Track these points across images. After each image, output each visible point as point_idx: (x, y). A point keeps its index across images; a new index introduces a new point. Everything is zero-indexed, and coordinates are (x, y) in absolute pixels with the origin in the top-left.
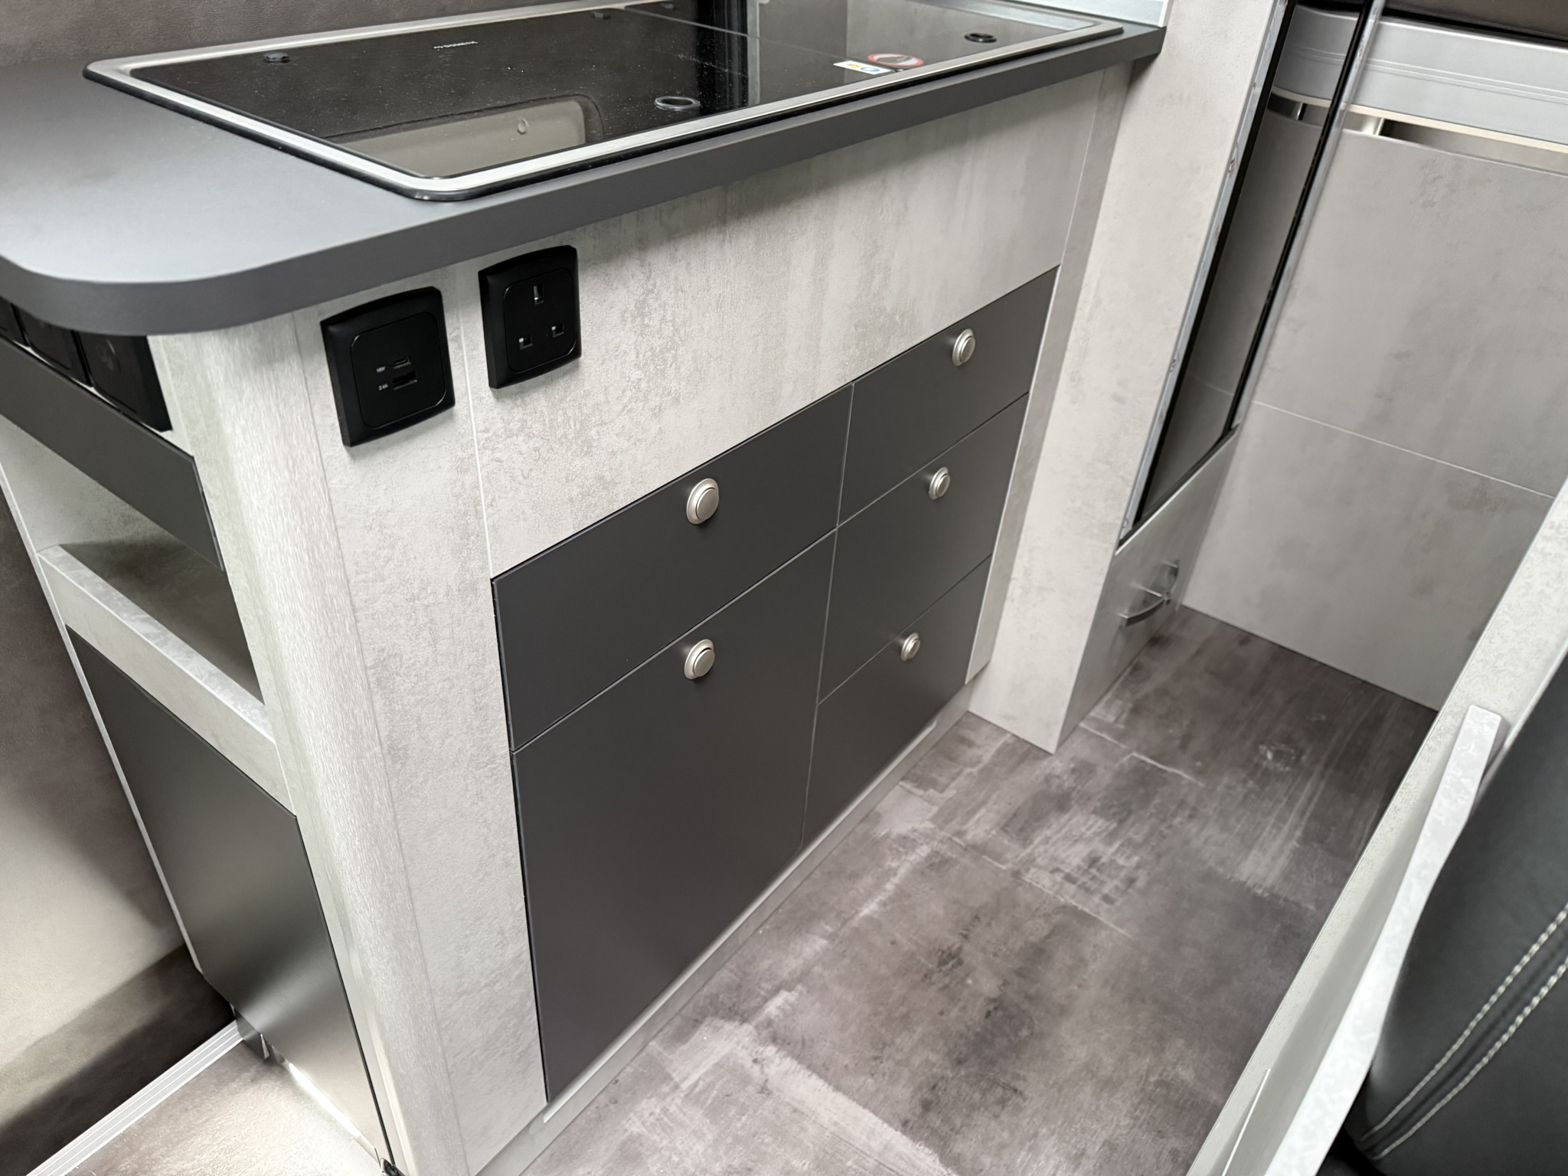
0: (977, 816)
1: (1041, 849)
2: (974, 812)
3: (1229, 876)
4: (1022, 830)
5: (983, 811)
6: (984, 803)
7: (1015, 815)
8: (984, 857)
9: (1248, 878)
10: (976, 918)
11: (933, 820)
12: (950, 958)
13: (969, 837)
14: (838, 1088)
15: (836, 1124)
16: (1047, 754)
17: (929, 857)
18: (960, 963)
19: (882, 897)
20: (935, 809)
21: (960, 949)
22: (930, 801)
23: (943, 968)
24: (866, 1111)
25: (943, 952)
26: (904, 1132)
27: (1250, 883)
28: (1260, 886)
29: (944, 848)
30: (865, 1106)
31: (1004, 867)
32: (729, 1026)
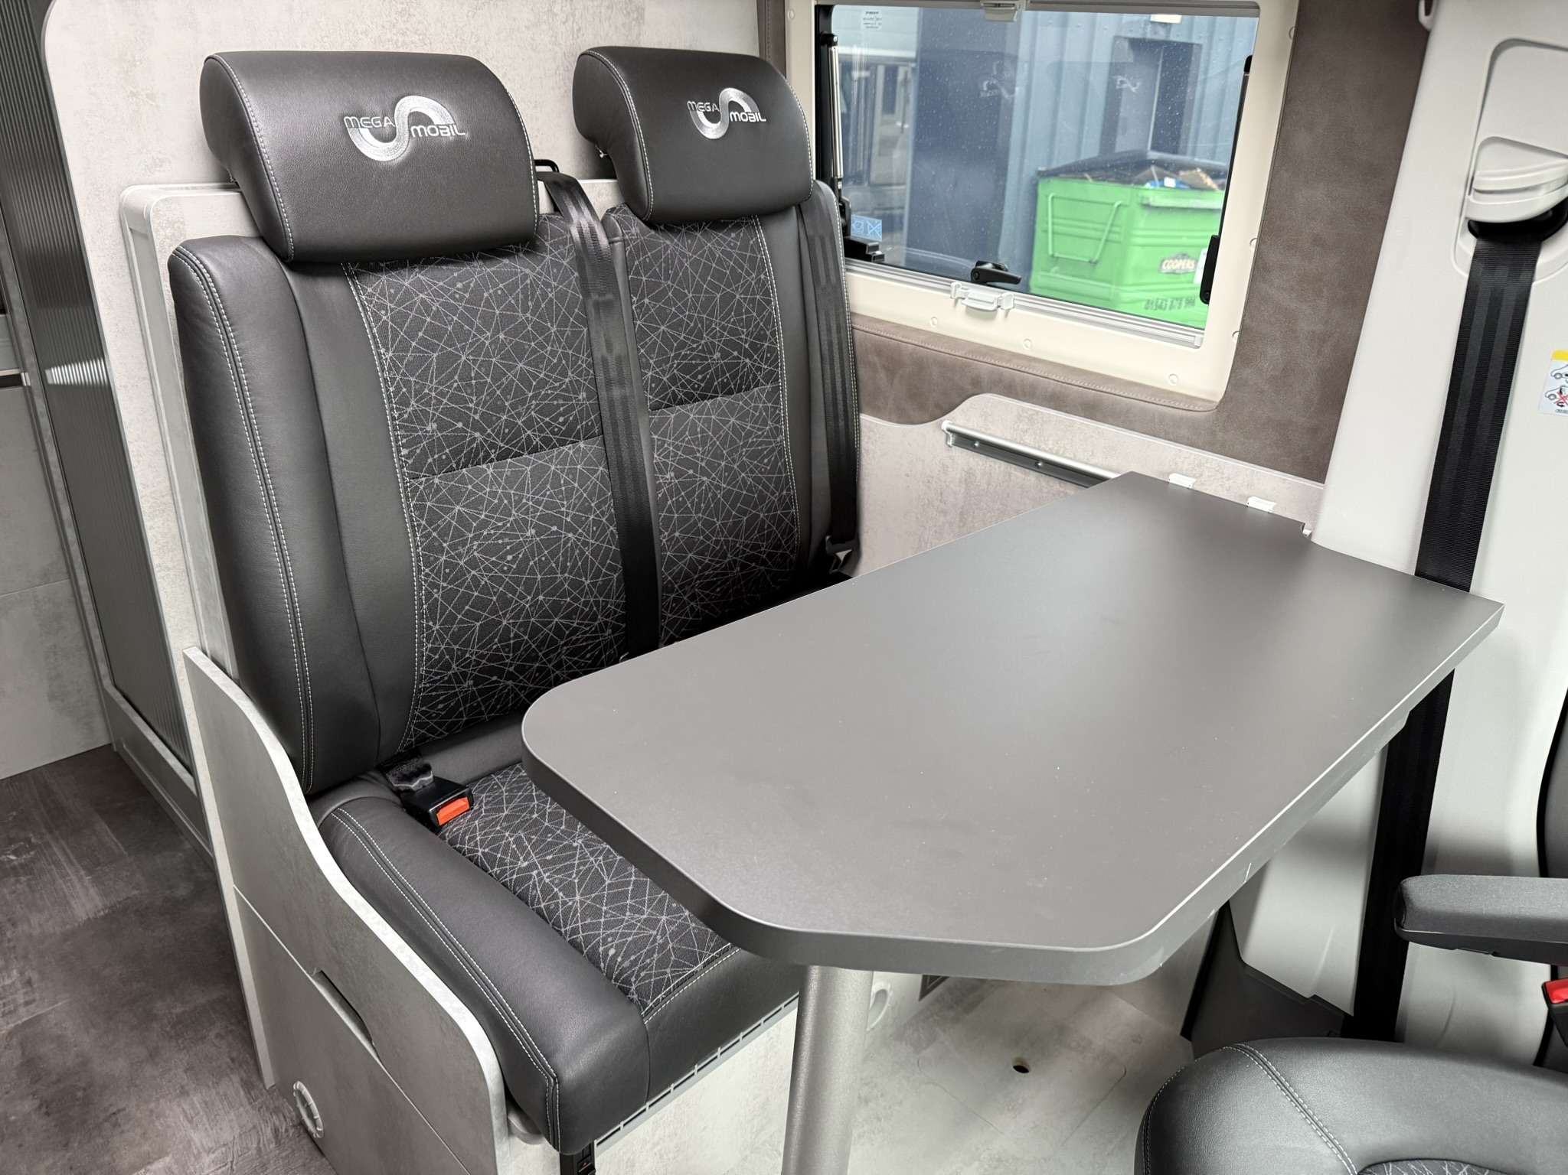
3: (77, 925)
9: (87, 914)
27: (91, 916)
28: (99, 911)
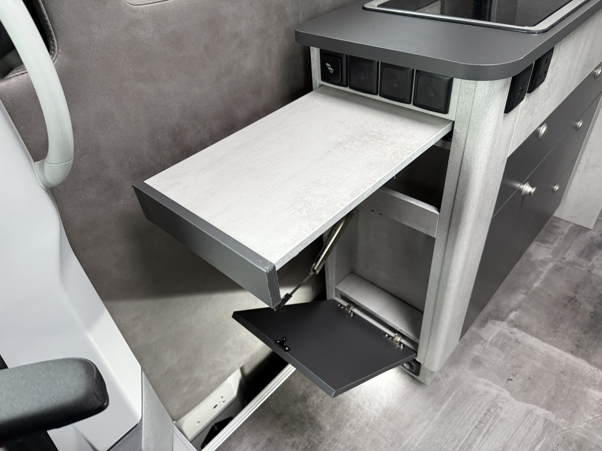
0: (568, 252)
1: (596, 262)
2: (567, 251)
4: (587, 256)
5: (570, 251)
6: (569, 248)
7: (583, 251)
8: (575, 266)
10: (578, 286)
11: (552, 254)
12: (572, 300)
13: (567, 259)
14: (544, 341)
15: (546, 352)
16: (589, 229)
17: (554, 267)
18: (576, 301)
19: (540, 281)
20: (551, 251)
21: (575, 297)
22: (549, 248)
23: (571, 303)
24: (556, 348)
25: (569, 298)
26: (572, 355)
29: (559, 263)
30: (555, 346)
31: (584, 269)
32: (498, 322)
